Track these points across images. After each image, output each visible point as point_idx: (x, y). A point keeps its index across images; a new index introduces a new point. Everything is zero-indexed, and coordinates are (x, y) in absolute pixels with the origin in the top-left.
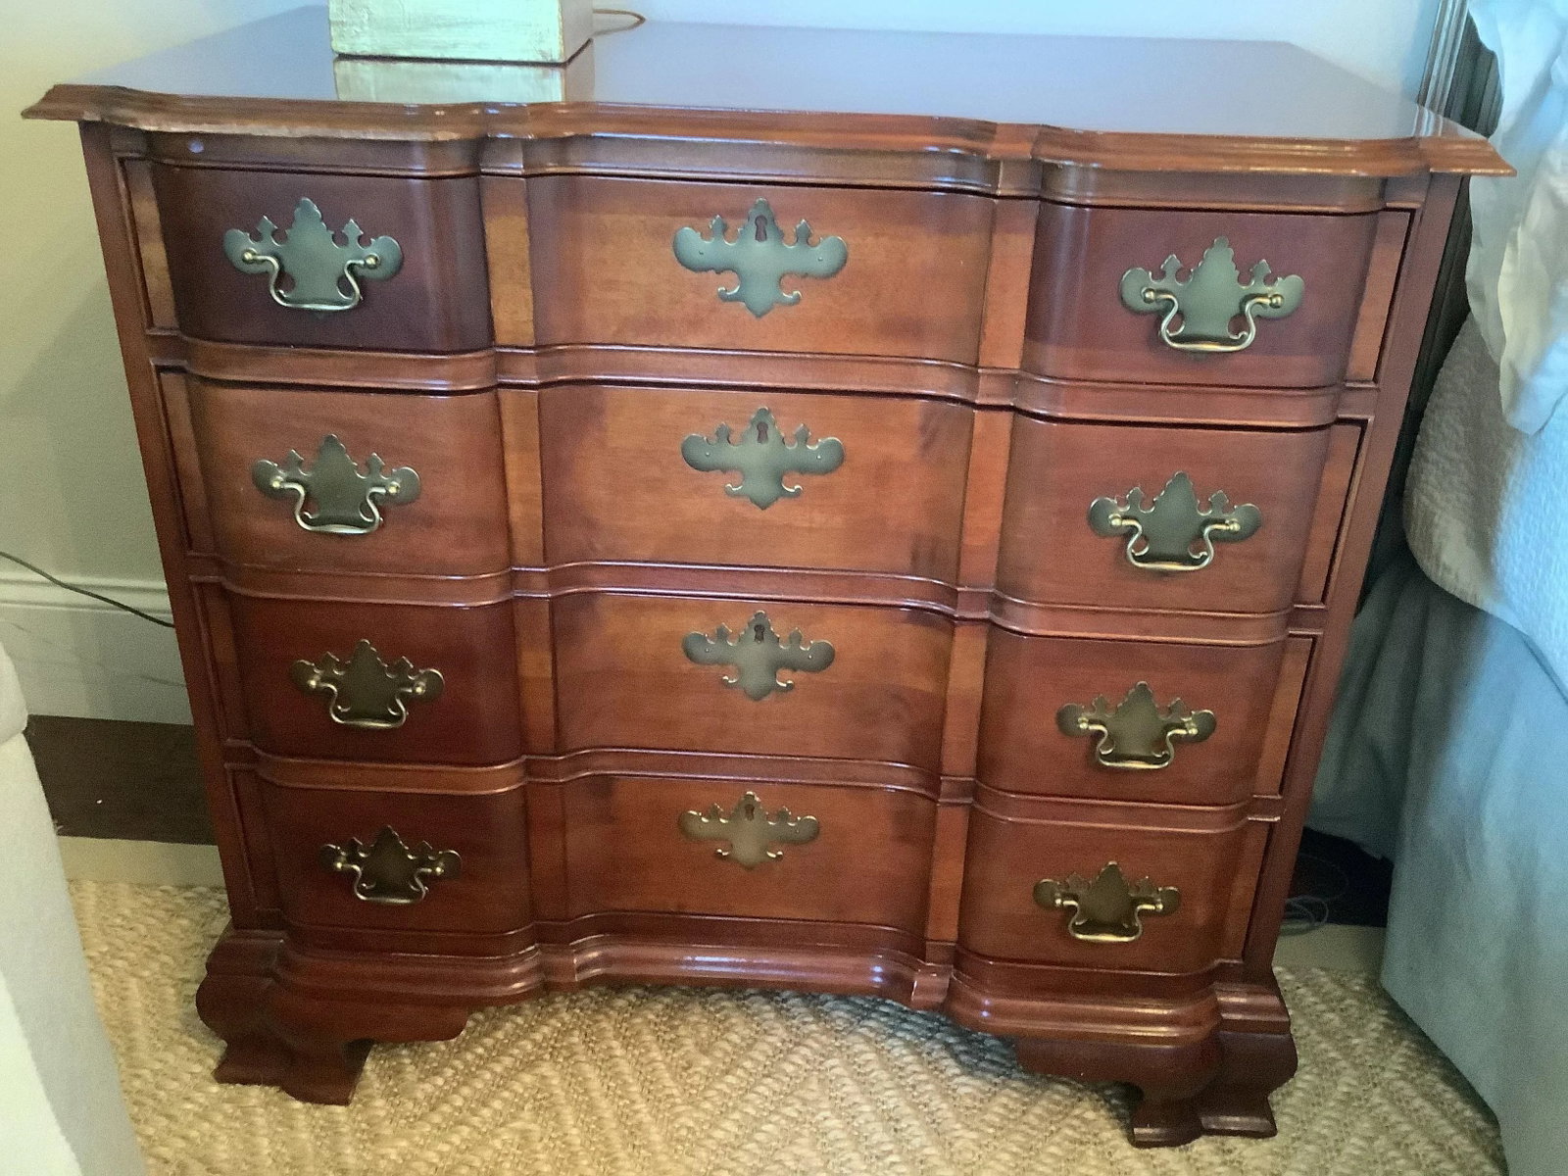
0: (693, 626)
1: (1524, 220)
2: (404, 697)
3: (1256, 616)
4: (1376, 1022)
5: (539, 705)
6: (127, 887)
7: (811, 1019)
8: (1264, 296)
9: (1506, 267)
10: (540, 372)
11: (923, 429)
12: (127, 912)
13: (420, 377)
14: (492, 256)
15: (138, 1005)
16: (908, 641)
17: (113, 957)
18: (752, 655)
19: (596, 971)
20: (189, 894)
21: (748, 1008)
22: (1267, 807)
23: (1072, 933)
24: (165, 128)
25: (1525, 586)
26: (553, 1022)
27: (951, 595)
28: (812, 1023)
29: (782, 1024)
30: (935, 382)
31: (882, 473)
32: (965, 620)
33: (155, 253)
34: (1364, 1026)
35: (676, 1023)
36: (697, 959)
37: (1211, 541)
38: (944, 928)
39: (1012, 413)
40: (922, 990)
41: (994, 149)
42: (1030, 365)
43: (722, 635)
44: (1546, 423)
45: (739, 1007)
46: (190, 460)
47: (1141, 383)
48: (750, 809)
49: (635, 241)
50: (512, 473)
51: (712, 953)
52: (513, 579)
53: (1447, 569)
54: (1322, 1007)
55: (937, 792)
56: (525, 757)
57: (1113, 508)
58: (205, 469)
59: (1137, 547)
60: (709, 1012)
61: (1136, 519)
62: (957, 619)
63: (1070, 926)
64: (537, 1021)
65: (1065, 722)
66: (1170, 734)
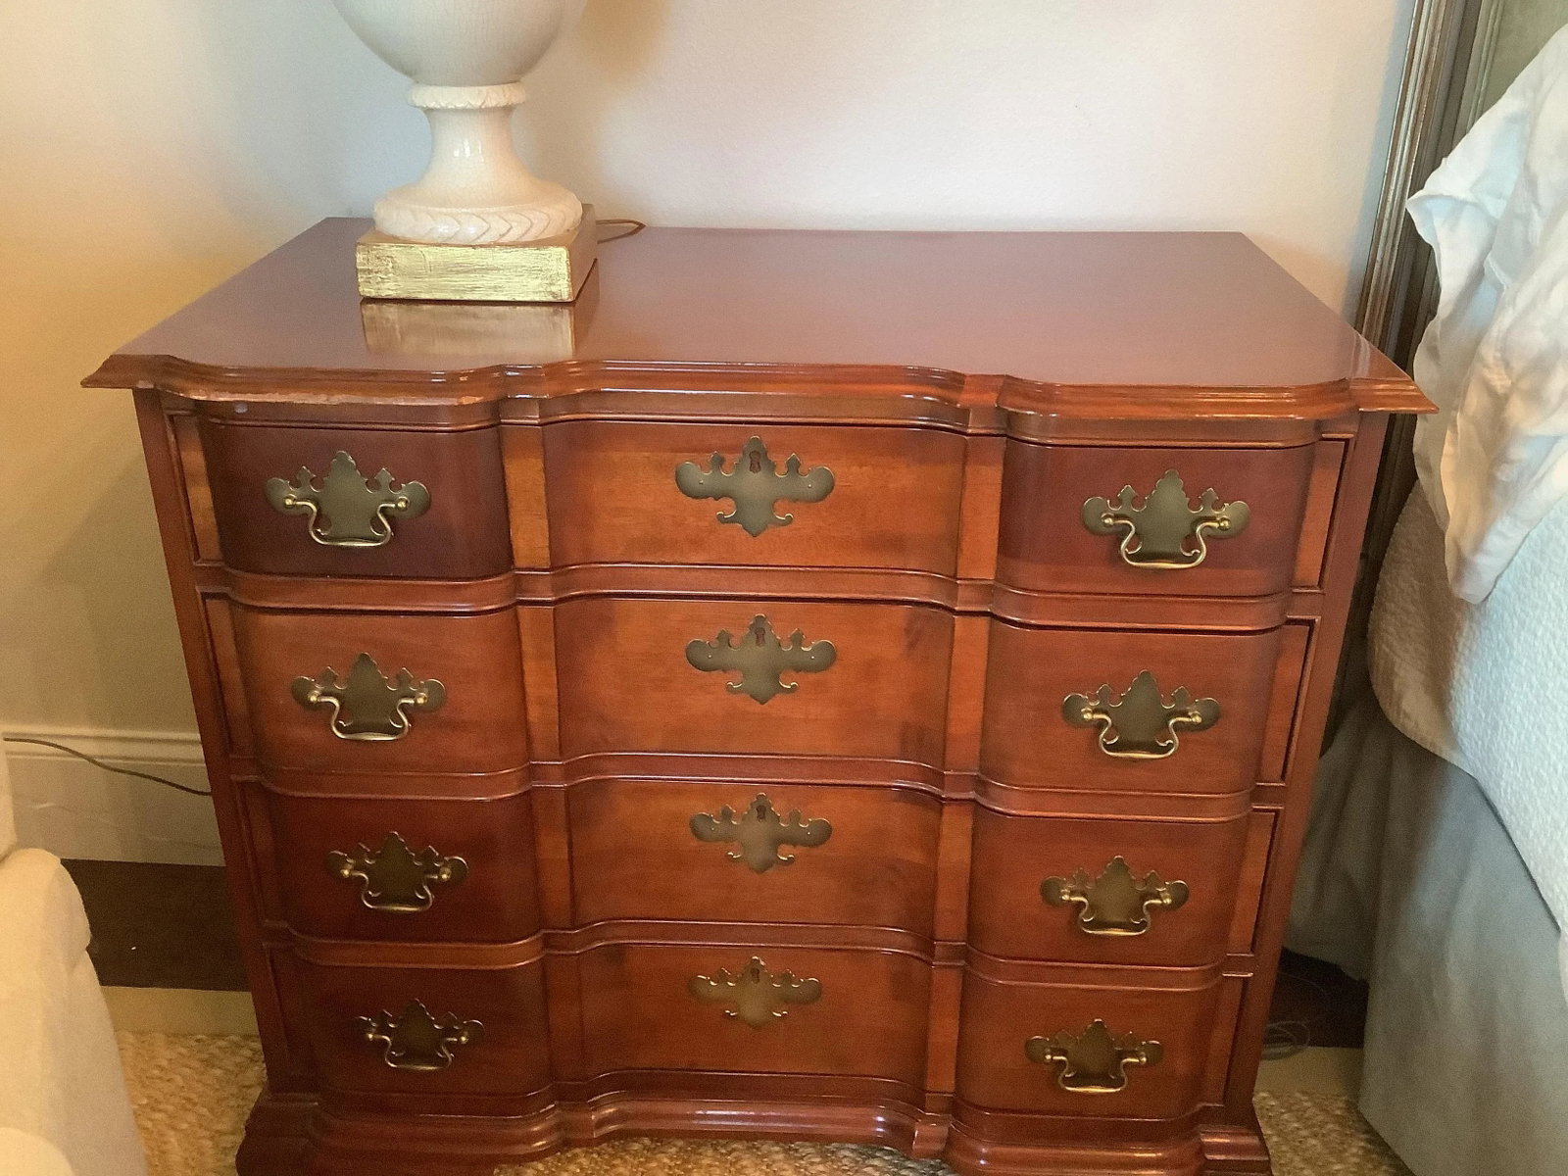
0: (700, 807)
1: (1463, 405)
2: (432, 884)
3: (1221, 796)
4: (1356, 1147)
5: (556, 884)
6: (163, 1037)
7: (818, 1160)
8: (1213, 519)
9: (1447, 448)
10: (555, 590)
11: (908, 631)
12: (164, 1063)
13: (447, 601)
14: (511, 493)
15: (178, 1159)
16: (900, 819)
17: (153, 1110)
18: (756, 831)
19: (612, 1128)
20: (222, 1043)
21: (758, 1149)
22: (1240, 964)
23: (1062, 1085)
24: (213, 398)
25: (1476, 743)
26: (572, 1167)
27: (937, 778)
28: (819, 1163)
29: (790, 1164)
30: (917, 590)
31: (871, 670)
32: (952, 799)
33: (201, 496)
34: (1345, 1150)
35: (690, 1166)
36: (708, 1112)
37: (1176, 731)
38: (943, 1081)
39: (989, 618)
40: (923, 1139)
41: (964, 399)
42: (1004, 577)
43: (726, 815)
44: (1490, 593)
45: (748, 1148)
46: (233, 675)
47: (1105, 594)
48: (755, 972)
49: (641, 474)
50: (530, 679)
51: (723, 1107)
52: (532, 772)
53: (1406, 715)
54: (1304, 1133)
55: (932, 956)
56: (544, 931)
57: (1084, 703)
58: (246, 682)
59: (1108, 737)
60: (722, 1154)
61: (1106, 713)
62: (943, 799)
63: (1060, 1077)
64: (557, 1167)
65: (1048, 892)
66: (1147, 903)
